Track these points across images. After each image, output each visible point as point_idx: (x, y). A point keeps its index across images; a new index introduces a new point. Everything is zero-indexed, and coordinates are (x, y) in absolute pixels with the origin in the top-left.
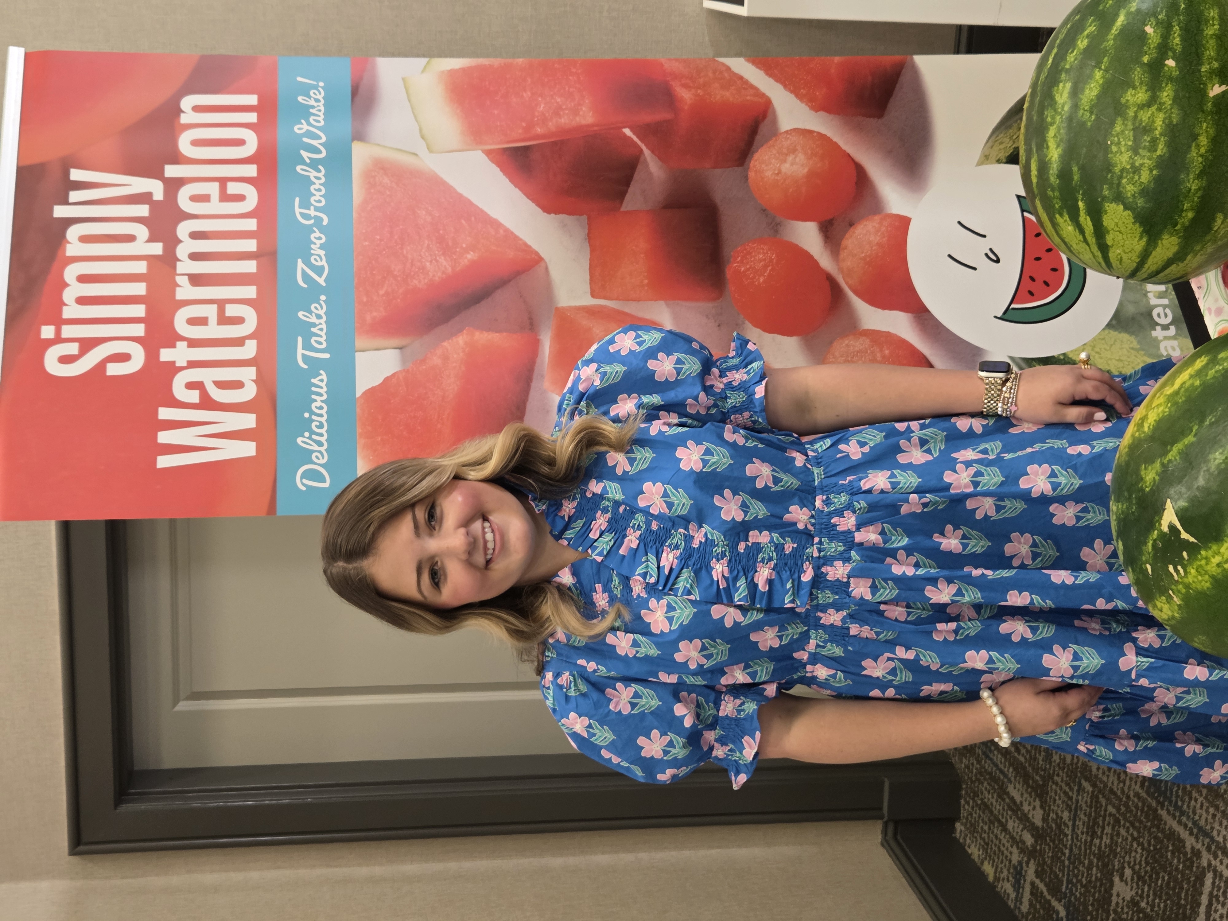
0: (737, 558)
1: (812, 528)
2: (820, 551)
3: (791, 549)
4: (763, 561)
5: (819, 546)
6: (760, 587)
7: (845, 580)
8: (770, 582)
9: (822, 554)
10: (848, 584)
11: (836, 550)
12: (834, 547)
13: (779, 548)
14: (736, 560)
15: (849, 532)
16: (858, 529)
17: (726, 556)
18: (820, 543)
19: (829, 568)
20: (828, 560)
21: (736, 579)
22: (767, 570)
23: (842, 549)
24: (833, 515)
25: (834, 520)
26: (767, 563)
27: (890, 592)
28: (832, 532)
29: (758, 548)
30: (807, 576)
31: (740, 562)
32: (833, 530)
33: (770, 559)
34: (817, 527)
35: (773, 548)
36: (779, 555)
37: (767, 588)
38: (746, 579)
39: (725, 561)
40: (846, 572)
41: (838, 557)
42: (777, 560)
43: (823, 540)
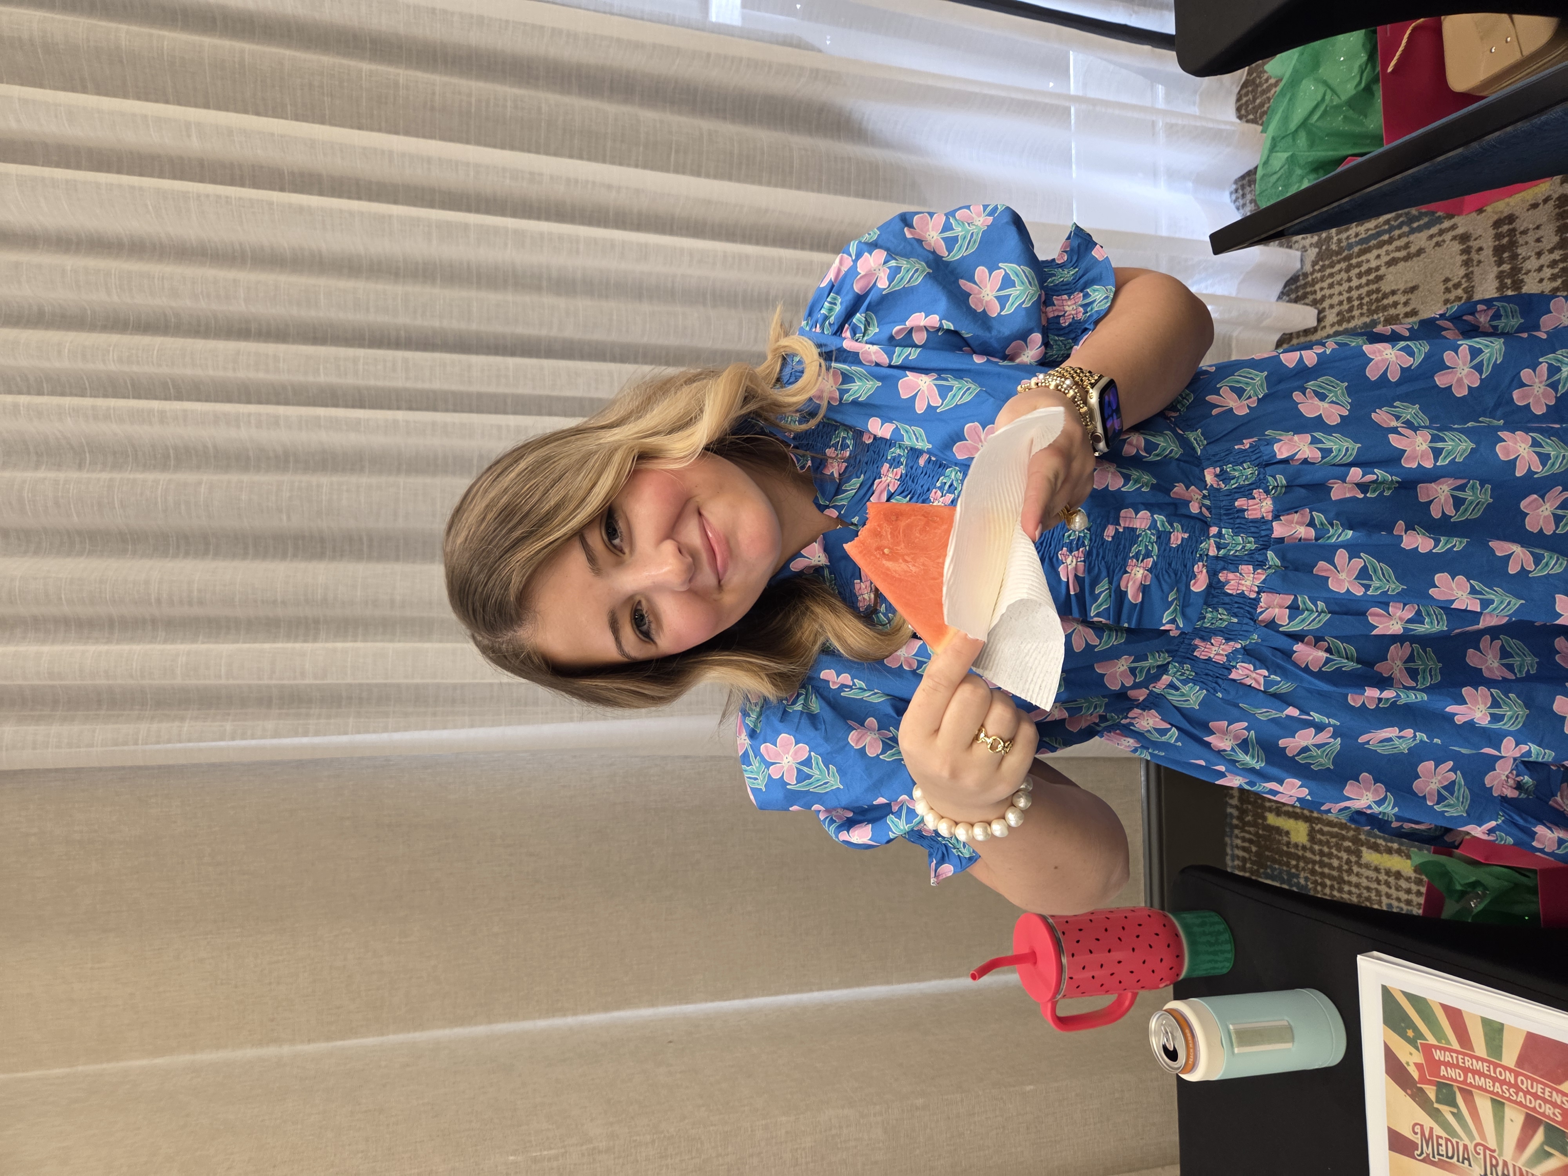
0: (1101, 551)
1: (1207, 513)
2: (1219, 548)
3: (1179, 542)
4: (1137, 556)
5: (1218, 540)
6: (1130, 596)
7: (1253, 595)
8: (1144, 589)
9: (1222, 552)
10: (1257, 600)
11: (1244, 547)
12: (1241, 543)
13: (1163, 537)
14: (1098, 555)
15: (1262, 521)
16: (1277, 517)
17: (1084, 546)
18: (1220, 535)
19: (1231, 576)
20: (1231, 563)
21: (1095, 583)
22: (1141, 571)
23: (1253, 547)
24: (1237, 495)
25: (1240, 503)
26: (1142, 561)
27: (1319, 616)
28: (1238, 521)
29: (1131, 535)
30: (1199, 585)
31: (1103, 558)
32: (1238, 517)
33: (1148, 555)
34: (1213, 511)
35: (1154, 538)
36: (1162, 548)
37: (1140, 600)
38: (1110, 583)
39: (1080, 553)
40: (1257, 583)
41: (1246, 558)
42: (1158, 556)
43: (1224, 531)
